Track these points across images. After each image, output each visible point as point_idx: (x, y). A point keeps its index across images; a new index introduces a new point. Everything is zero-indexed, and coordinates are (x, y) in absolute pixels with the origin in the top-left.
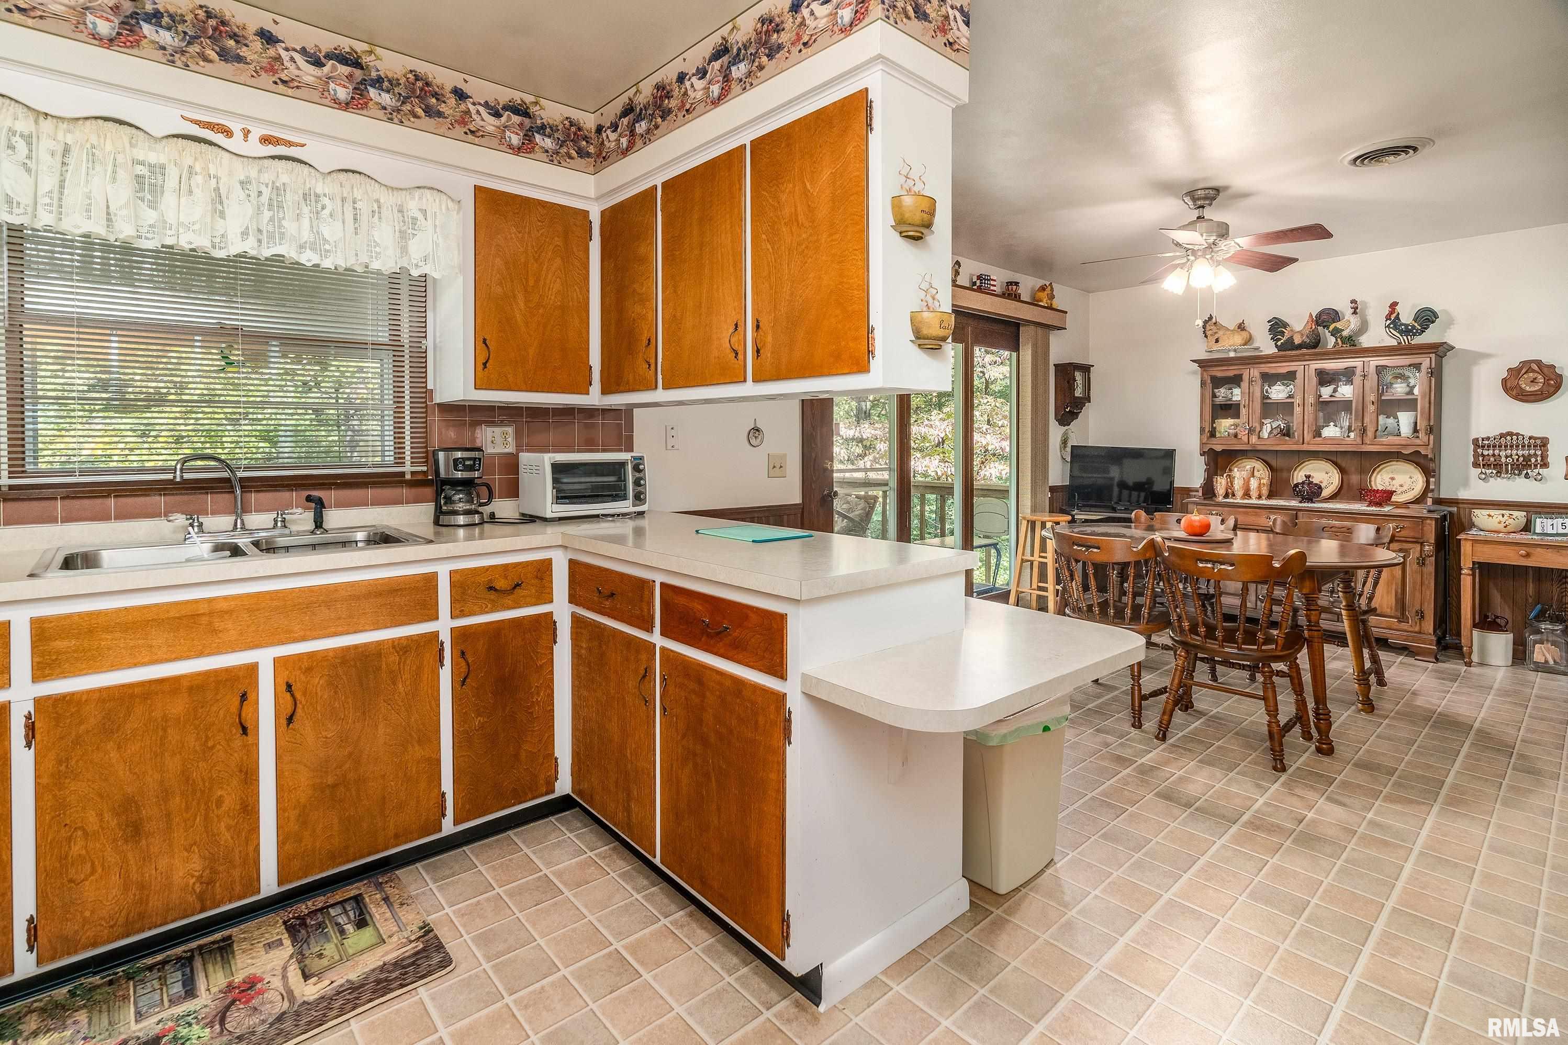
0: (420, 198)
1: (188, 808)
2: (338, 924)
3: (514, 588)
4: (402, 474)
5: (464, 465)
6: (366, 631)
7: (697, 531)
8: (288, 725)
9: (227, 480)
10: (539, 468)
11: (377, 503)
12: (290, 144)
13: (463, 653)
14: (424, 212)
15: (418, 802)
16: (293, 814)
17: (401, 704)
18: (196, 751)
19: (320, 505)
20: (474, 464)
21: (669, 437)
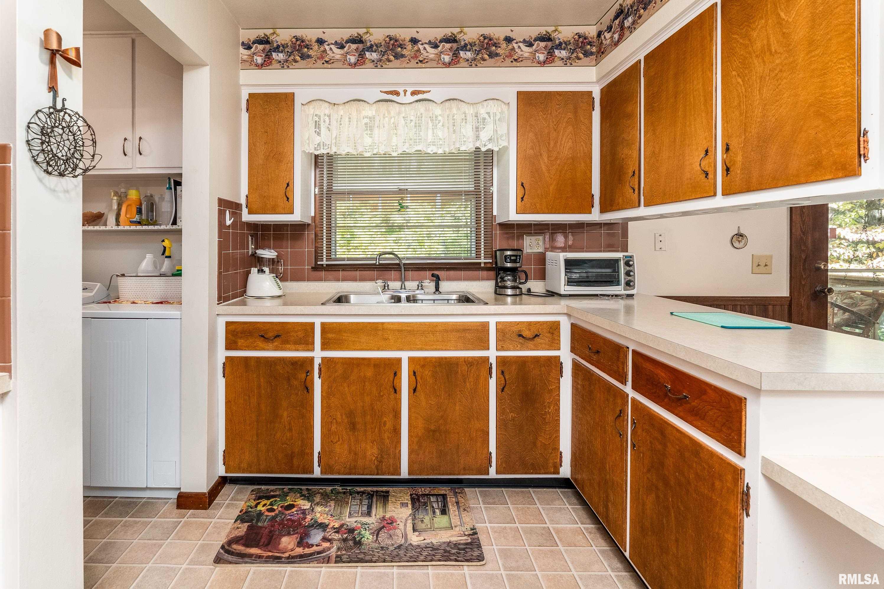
0: (487, 106)
1: (373, 423)
2: (433, 507)
3: (535, 337)
4: (480, 263)
5: (510, 259)
6: (451, 350)
7: (672, 313)
8: (414, 393)
9: (398, 264)
10: (557, 261)
11: (466, 279)
12: (424, 92)
13: (503, 372)
14: (488, 113)
15: (476, 453)
16: (416, 440)
17: (468, 395)
18: (376, 396)
19: (437, 279)
20: (517, 259)
21: (657, 241)
